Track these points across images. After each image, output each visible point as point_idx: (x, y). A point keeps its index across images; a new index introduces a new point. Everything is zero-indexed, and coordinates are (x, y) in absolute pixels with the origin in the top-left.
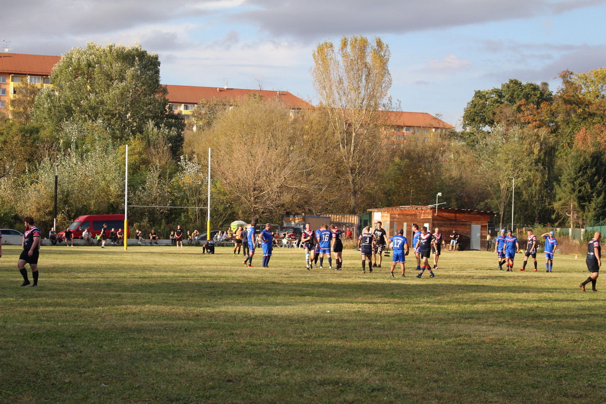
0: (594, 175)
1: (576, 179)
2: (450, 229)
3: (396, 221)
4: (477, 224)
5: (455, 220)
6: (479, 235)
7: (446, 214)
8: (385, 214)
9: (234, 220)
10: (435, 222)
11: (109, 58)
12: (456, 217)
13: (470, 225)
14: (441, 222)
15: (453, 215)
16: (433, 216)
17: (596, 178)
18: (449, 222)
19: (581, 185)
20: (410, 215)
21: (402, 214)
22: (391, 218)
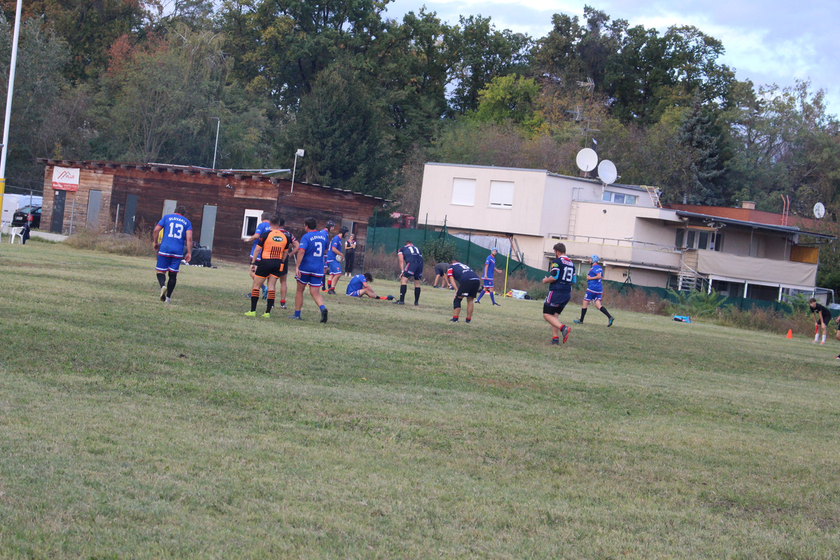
3: (138, 194)
7: (303, 195)
8: (93, 174)
12: (318, 203)
13: (340, 222)
15: (313, 197)
16: (280, 198)
20: (194, 186)
21: (161, 181)
22: (115, 185)
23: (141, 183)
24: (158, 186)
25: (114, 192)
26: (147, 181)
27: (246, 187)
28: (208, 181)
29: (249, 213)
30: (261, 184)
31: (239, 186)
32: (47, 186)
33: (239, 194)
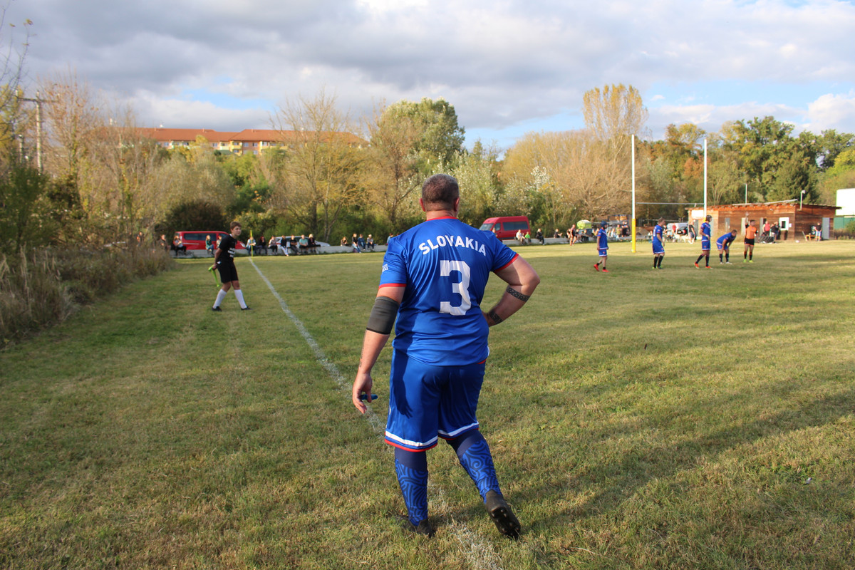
0: (802, 181)
1: (791, 184)
2: (809, 222)
3: (730, 217)
4: (827, 217)
5: (812, 214)
6: (828, 226)
7: (805, 209)
9: (580, 219)
10: (797, 216)
11: (425, 107)
12: (812, 211)
13: (822, 218)
14: (801, 216)
15: (810, 210)
16: (796, 211)
17: (803, 183)
18: (807, 216)
19: (795, 188)
20: (755, 211)
21: (740, 211)
22: (719, 214)
23: (731, 213)
24: (739, 213)
25: (719, 218)
26: (733, 211)
27: (779, 209)
28: (761, 209)
29: (781, 219)
30: (787, 207)
31: (776, 209)
32: (689, 218)
33: (776, 212)
